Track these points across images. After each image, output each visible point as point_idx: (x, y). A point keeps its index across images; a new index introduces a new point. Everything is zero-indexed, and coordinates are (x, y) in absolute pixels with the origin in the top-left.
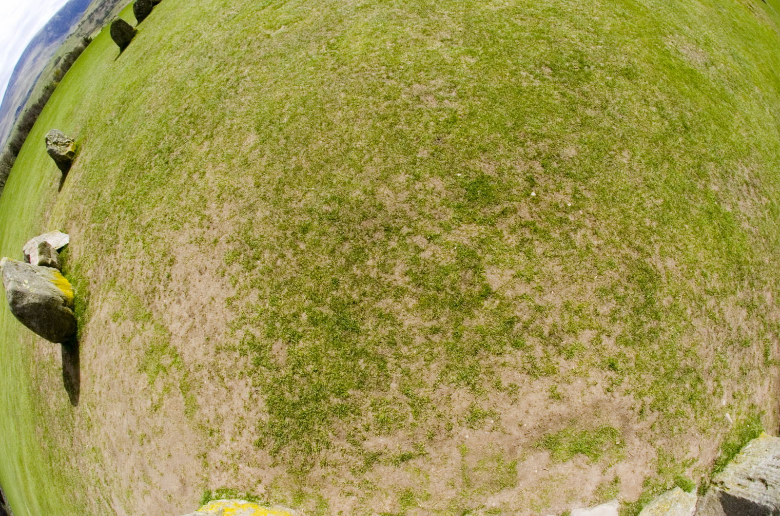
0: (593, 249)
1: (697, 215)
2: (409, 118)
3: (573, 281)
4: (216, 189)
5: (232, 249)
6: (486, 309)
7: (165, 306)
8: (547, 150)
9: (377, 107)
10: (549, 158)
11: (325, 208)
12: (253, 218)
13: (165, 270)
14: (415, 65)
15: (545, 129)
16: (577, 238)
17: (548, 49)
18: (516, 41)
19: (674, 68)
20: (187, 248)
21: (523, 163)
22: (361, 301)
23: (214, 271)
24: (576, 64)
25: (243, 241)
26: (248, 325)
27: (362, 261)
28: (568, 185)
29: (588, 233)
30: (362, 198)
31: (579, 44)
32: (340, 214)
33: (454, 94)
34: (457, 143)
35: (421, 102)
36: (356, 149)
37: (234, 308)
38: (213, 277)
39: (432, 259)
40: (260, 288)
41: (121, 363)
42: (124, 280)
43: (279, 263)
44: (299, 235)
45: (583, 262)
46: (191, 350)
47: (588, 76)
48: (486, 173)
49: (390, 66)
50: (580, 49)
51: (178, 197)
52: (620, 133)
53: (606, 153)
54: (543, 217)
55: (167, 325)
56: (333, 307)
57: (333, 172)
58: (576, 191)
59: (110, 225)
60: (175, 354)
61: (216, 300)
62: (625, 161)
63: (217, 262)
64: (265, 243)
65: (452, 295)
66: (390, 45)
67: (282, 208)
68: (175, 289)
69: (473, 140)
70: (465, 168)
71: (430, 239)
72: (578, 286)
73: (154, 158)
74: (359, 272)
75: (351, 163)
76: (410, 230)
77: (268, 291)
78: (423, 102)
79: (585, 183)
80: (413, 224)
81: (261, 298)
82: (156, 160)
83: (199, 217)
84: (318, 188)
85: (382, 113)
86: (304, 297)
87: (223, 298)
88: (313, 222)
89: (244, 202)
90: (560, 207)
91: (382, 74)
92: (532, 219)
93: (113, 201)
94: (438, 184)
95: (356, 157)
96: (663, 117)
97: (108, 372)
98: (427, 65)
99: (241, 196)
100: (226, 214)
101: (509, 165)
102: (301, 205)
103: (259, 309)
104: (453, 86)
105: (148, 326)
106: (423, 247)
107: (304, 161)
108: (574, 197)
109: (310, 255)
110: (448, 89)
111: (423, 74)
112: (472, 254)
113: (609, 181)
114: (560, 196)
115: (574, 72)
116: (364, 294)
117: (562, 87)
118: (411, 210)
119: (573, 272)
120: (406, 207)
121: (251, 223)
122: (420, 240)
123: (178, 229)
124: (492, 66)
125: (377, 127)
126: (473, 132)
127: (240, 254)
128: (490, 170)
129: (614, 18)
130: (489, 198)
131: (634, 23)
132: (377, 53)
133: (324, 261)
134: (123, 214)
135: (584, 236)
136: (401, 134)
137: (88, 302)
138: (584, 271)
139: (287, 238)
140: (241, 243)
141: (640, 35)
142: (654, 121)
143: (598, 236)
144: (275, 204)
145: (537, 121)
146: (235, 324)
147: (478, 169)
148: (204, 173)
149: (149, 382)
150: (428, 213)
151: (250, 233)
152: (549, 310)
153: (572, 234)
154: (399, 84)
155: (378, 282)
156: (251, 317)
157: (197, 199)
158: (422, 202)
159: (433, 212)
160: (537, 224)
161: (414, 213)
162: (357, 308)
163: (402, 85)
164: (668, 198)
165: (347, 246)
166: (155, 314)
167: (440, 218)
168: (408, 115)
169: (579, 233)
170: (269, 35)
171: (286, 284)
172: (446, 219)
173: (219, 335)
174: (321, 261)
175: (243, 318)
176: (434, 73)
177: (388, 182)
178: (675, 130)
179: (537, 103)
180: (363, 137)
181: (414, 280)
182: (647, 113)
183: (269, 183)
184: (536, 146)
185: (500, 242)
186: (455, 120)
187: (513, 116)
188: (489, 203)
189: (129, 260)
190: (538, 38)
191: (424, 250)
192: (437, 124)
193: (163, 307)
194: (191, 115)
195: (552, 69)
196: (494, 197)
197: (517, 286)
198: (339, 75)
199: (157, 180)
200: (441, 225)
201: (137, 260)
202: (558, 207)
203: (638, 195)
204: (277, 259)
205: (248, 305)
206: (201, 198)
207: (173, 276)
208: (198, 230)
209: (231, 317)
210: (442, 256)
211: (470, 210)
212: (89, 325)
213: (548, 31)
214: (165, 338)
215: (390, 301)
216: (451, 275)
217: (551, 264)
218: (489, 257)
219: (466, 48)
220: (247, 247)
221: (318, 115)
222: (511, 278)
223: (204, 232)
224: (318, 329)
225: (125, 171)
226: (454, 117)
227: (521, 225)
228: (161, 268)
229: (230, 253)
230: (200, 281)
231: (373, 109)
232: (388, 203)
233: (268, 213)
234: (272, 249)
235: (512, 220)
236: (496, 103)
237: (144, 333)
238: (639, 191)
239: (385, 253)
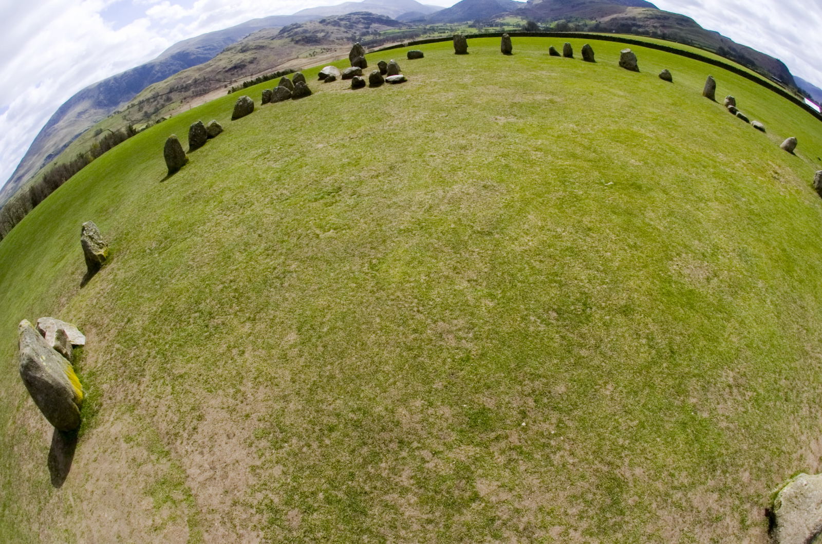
0: (568, 466)
1: (671, 427)
2: (431, 352)
3: (548, 490)
4: (253, 370)
5: (263, 427)
6: (473, 509)
7: (187, 451)
8: (541, 388)
9: (406, 338)
10: (541, 395)
11: (351, 415)
12: (286, 408)
13: (192, 422)
14: (443, 303)
15: (542, 370)
16: (556, 459)
17: (558, 293)
18: (532, 285)
19: (673, 294)
20: (217, 411)
21: (519, 399)
22: (372, 493)
23: (242, 439)
24: (579, 306)
25: (274, 424)
26: (268, 492)
27: (377, 463)
28: (554, 417)
29: (566, 454)
30: (384, 413)
31: (587, 285)
32: (364, 423)
33: (471, 335)
34: (466, 379)
35: (442, 339)
36: (384, 372)
37: (259, 476)
38: (240, 444)
39: (434, 469)
40: (284, 465)
41: (126, 479)
42: (144, 412)
43: (305, 449)
44: (326, 432)
45: (558, 476)
46: (206, 495)
47: (588, 318)
48: (487, 406)
49: (422, 300)
50: (586, 290)
51: (214, 363)
52: (609, 367)
53: (592, 387)
54: (529, 442)
55: (184, 468)
56: (347, 494)
57: (363, 388)
58: (560, 421)
59: (138, 356)
60: (188, 493)
61: (240, 463)
62: (608, 393)
63: (246, 434)
64: (294, 431)
65: (447, 497)
66: (424, 278)
67: (314, 406)
68: (200, 442)
69: (481, 378)
70: (471, 401)
71: (435, 453)
72: (552, 495)
73: (193, 315)
74: (373, 471)
75: (378, 383)
76: (419, 445)
77: (292, 469)
78: (444, 339)
79: (569, 414)
80: (422, 441)
81: (284, 473)
82: (195, 318)
83: (234, 390)
84: (347, 398)
85: (409, 344)
86: (323, 481)
87: (247, 464)
88: (339, 424)
89: (279, 392)
90: (545, 434)
91: (413, 307)
92: (520, 444)
93: (144, 335)
94: (447, 411)
95: (382, 378)
96: (651, 347)
97: (107, 480)
98: (452, 305)
99: (277, 385)
100: (261, 396)
101: (507, 400)
102: (331, 408)
103: (281, 482)
104: (471, 327)
105: (165, 460)
106: (428, 459)
107: (337, 372)
108: (558, 426)
109: (333, 450)
110: (466, 330)
111: (448, 313)
112: (467, 468)
113: (591, 411)
114: (545, 426)
115: (577, 315)
116: (375, 488)
117: (563, 330)
118: (422, 429)
119: (549, 484)
120: (419, 427)
121: (284, 411)
122: (426, 454)
123: (211, 392)
124: (507, 310)
125: (403, 356)
126: (482, 371)
127: (270, 433)
128: (490, 404)
129: (625, 250)
130: (487, 426)
131: (643, 253)
132: (412, 284)
133: (345, 457)
134: (153, 353)
135: (562, 456)
136: (422, 366)
137: (97, 411)
138: (558, 483)
139: (314, 432)
140: (272, 425)
141: (646, 266)
142: (642, 353)
143: (574, 456)
144: (308, 401)
145: (537, 363)
146: (256, 488)
147: (481, 402)
148: (244, 352)
149: (155, 507)
150: (436, 434)
151: (282, 419)
152: (526, 511)
153: (552, 456)
154: (426, 320)
155: (387, 481)
156: (272, 485)
157: (234, 373)
158: (433, 425)
159: (440, 433)
160: (524, 447)
161: (425, 432)
162: (367, 497)
163: (429, 321)
164: (644, 419)
165: (365, 449)
166: (173, 454)
167: (445, 439)
168: (431, 349)
169: (558, 454)
170: (318, 235)
171: (309, 467)
172: (449, 440)
173: (239, 492)
174: (342, 456)
175: (266, 485)
176: (458, 313)
177: (407, 404)
178: (660, 357)
179: (538, 346)
180: (391, 362)
181: (418, 483)
182: (637, 347)
183: (304, 382)
184: (532, 385)
185: (491, 460)
186: (468, 359)
187: (517, 358)
188: (486, 430)
189: (153, 397)
190: (551, 281)
191: (428, 462)
192: (453, 361)
193: (183, 451)
194: (236, 289)
195: (558, 314)
196: (491, 426)
197: (501, 494)
198: (377, 299)
199: (194, 337)
200: (445, 444)
201: (161, 401)
202: (543, 434)
203: (615, 420)
204: (303, 446)
205: (271, 476)
206: (239, 373)
207: (200, 430)
208: (231, 401)
209: (252, 481)
210: (443, 468)
211: (470, 435)
212: (95, 431)
213: (562, 274)
214: (180, 477)
215: (396, 496)
216: (448, 482)
217: (531, 478)
218: (480, 471)
219: (488, 291)
220: (277, 429)
221: (354, 333)
222: (496, 488)
223: (237, 405)
224: (332, 507)
225: (161, 312)
226: (468, 356)
227: (510, 448)
228: (188, 419)
229: (260, 430)
230: (226, 443)
231: (402, 339)
232: (404, 421)
233: (300, 407)
234: (300, 437)
235: (503, 444)
236: (504, 345)
237: (157, 466)
238: (617, 417)
239: (396, 460)
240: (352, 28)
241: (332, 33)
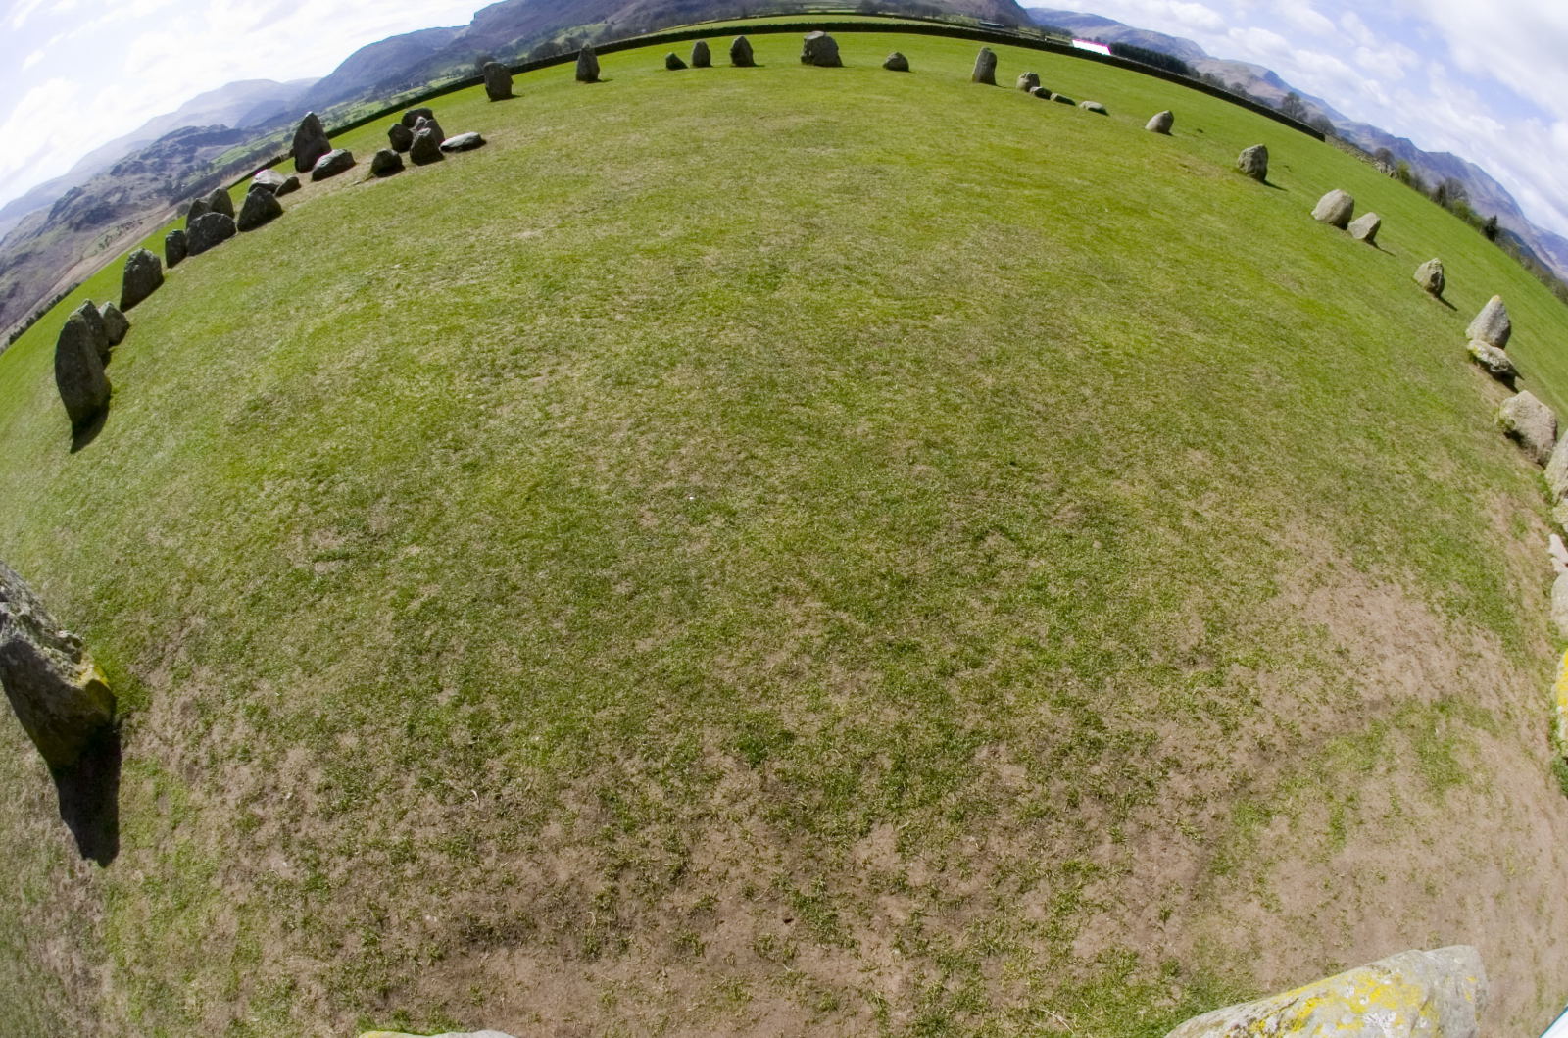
240: (164, 169)
241: (132, 189)
